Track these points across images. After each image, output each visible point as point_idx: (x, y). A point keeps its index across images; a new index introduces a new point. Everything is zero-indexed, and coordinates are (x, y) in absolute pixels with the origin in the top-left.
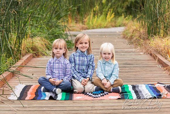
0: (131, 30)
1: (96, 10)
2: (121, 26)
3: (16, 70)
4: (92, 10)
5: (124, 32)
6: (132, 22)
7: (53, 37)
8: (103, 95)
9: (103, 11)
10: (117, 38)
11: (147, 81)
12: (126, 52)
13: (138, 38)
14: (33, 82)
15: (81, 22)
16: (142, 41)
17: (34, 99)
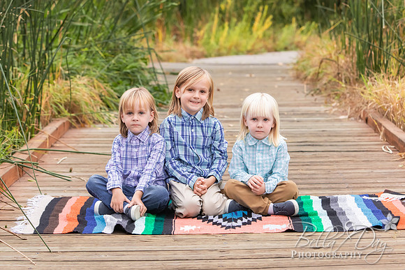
0: (316, 60)
1: (226, 9)
2: (289, 48)
3: (29, 159)
4: (217, 9)
5: (298, 63)
6: (319, 39)
7: (118, 78)
8: (249, 223)
9: (244, 12)
10: (279, 79)
11: (358, 188)
12: (303, 114)
13: (334, 80)
14: (72, 188)
15: (188, 38)
16: (344, 85)
17: (77, 233)
